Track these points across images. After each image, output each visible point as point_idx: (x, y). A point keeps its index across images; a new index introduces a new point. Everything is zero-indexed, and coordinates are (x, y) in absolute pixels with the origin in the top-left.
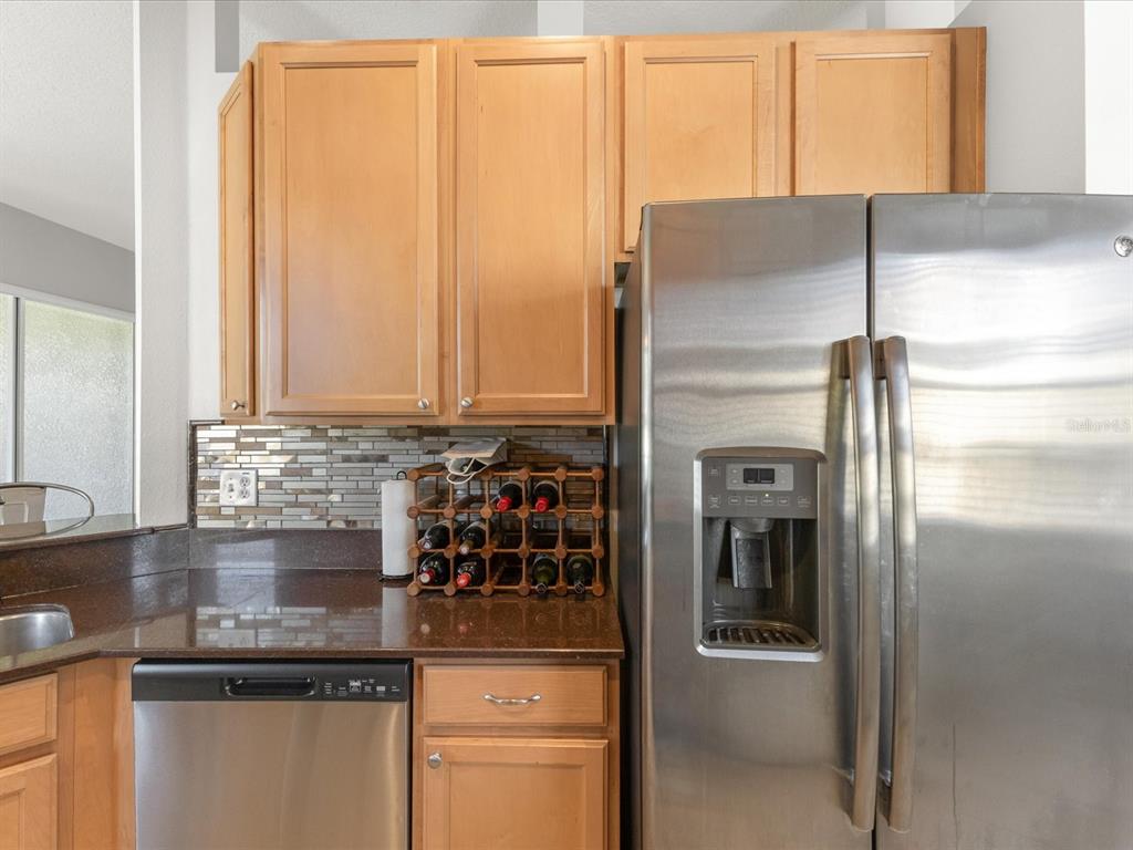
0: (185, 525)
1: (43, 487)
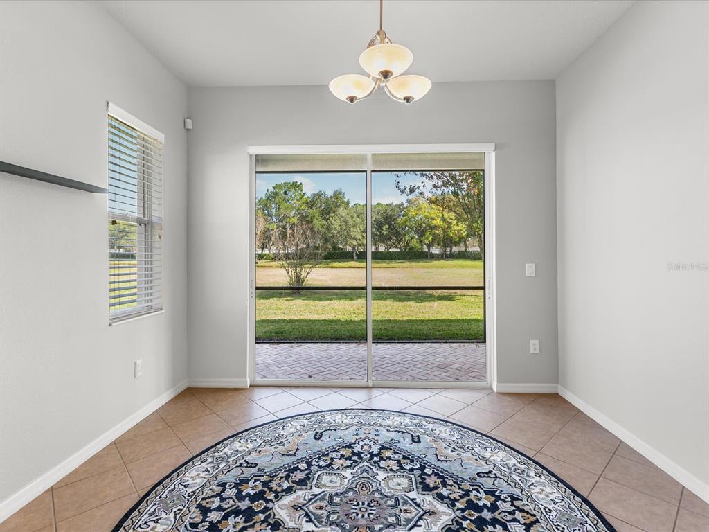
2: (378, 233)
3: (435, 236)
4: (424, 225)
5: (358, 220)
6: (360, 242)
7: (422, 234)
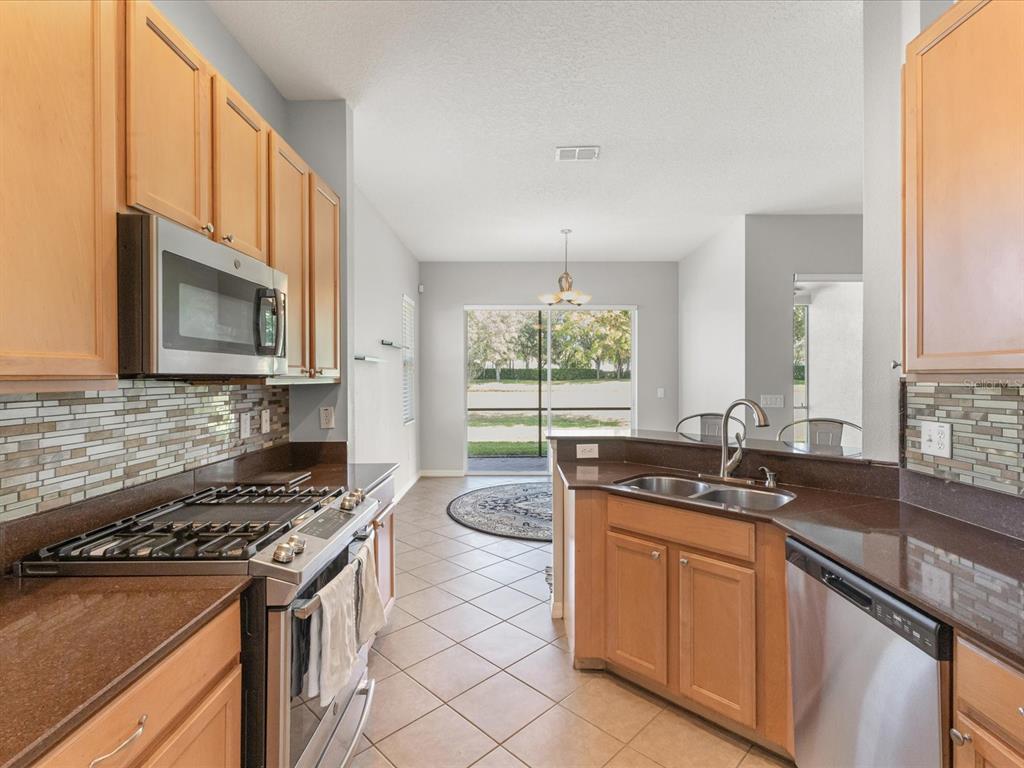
0: (896, 464)
1: (841, 423)
2: (530, 344)
3: (606, 348)
4: (591, 334)
5: (503, 326)
6: (505, 356)
7: (588, 346)
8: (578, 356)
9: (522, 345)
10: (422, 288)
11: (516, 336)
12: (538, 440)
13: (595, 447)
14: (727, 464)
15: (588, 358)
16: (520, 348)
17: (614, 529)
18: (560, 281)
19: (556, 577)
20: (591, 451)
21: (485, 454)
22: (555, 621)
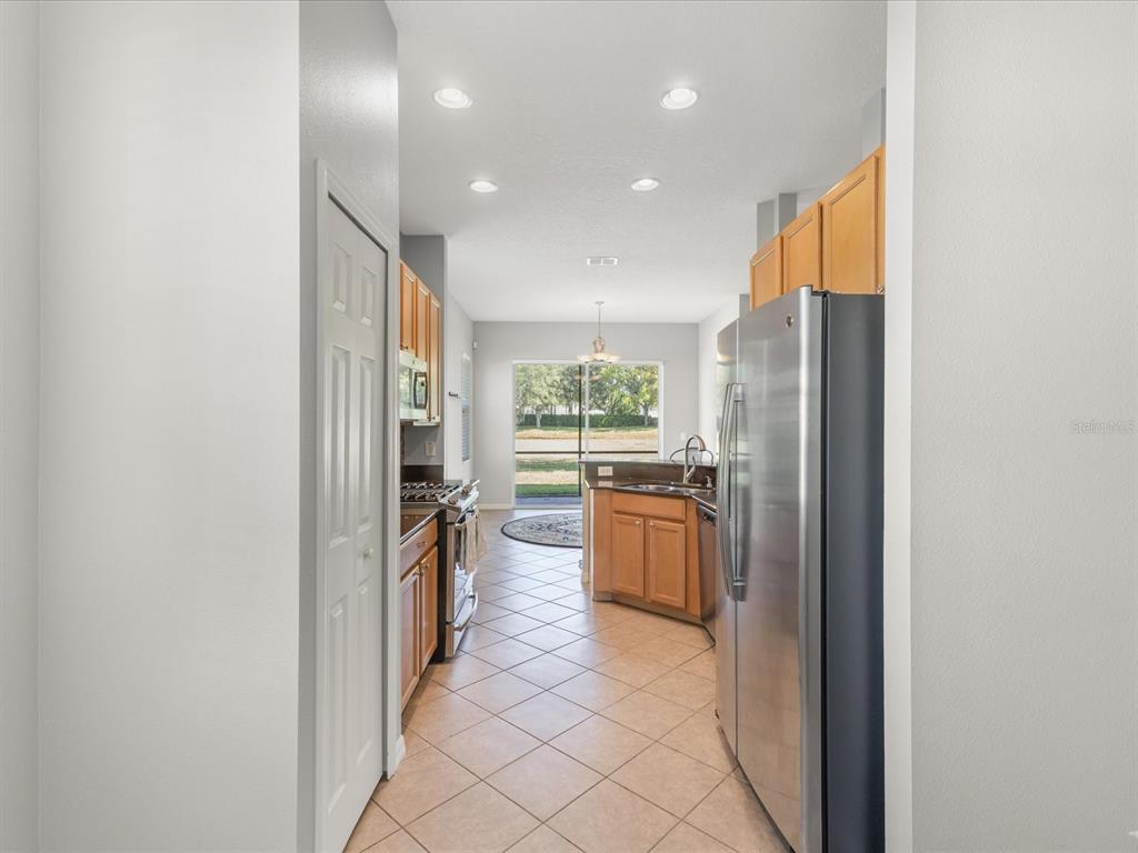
4: (639, 377)
7: (635, 391)
8: (626, 401)
9: (565, 389)
10: (475, 344)
11: (558, 379)
12: (577, 483)
13: (611, 468)
14: (687, 475)
15: (636, 403)
16: (562, 392)
17: (617, 512)
18: (595, 343)
19: (584, 565)
20: (608, 471)
21: (529, 494)
22: (583, 584)
